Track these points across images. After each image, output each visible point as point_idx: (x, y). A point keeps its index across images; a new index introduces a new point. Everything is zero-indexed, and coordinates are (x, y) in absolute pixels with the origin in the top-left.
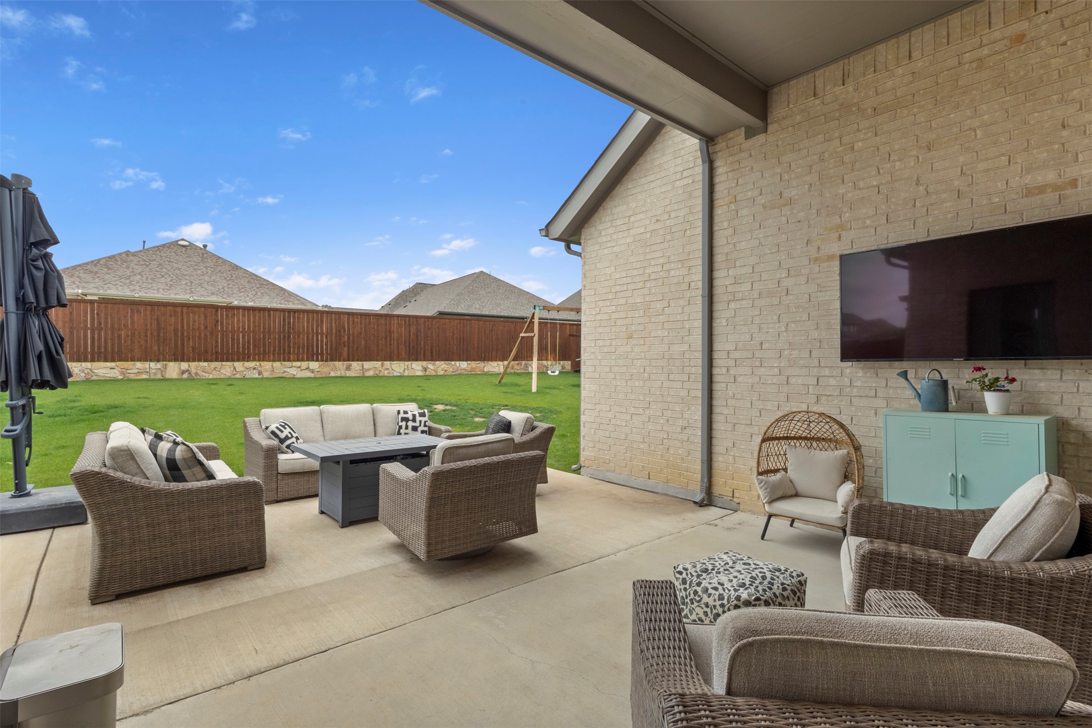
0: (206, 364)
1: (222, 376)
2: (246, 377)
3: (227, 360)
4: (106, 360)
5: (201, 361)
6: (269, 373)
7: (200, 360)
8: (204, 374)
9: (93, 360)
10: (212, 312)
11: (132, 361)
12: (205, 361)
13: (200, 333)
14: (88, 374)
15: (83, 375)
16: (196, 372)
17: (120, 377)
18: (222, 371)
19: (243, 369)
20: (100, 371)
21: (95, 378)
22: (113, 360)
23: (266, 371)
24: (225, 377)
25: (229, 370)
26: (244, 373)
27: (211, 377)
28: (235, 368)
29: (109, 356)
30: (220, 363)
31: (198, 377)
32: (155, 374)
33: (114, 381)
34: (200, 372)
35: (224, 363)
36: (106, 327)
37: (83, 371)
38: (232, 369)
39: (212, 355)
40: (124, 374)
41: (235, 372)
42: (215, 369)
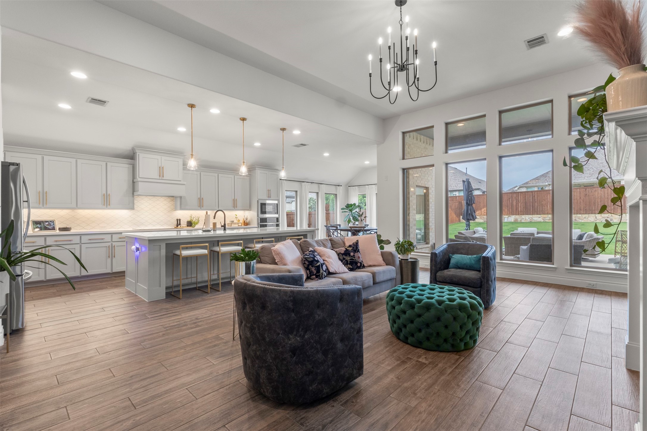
0: (580, 215)
1: (589, 221)
2: (603, 222)
3: (592, 213)
4: (537, 214)
5: (578, 214)
6: (617, 220)
7: (577, 214)
8: (579, 220)
9: (532, 214)
10: (583, 190)
11: (547, 214)
12: (580, 214)
13: (577, 201)
14: (531, 219)
15: (529, 220)
16: (575, 219)
17: (543, 221)
18: (589, 219)
19: (601, 218)
20: (535, 218)
21: (533, 221)
22: (540, 214)
23: (615, 219)
24: (591, 222)
25: (593, 218)
26: (602, 220)
27: (583, 221)
28: (596, 217)
29: (538, 213)
30: (588, 215)
31: (576, 221)
33: (540, 222)
34: (577, 219)
35: (590, 215)
36: (537, 201)
37: (529, 219)
38: (595, 218)
39: (583, 211)
40: (544, 220)
41: (596, 219)
42: (585, 218)
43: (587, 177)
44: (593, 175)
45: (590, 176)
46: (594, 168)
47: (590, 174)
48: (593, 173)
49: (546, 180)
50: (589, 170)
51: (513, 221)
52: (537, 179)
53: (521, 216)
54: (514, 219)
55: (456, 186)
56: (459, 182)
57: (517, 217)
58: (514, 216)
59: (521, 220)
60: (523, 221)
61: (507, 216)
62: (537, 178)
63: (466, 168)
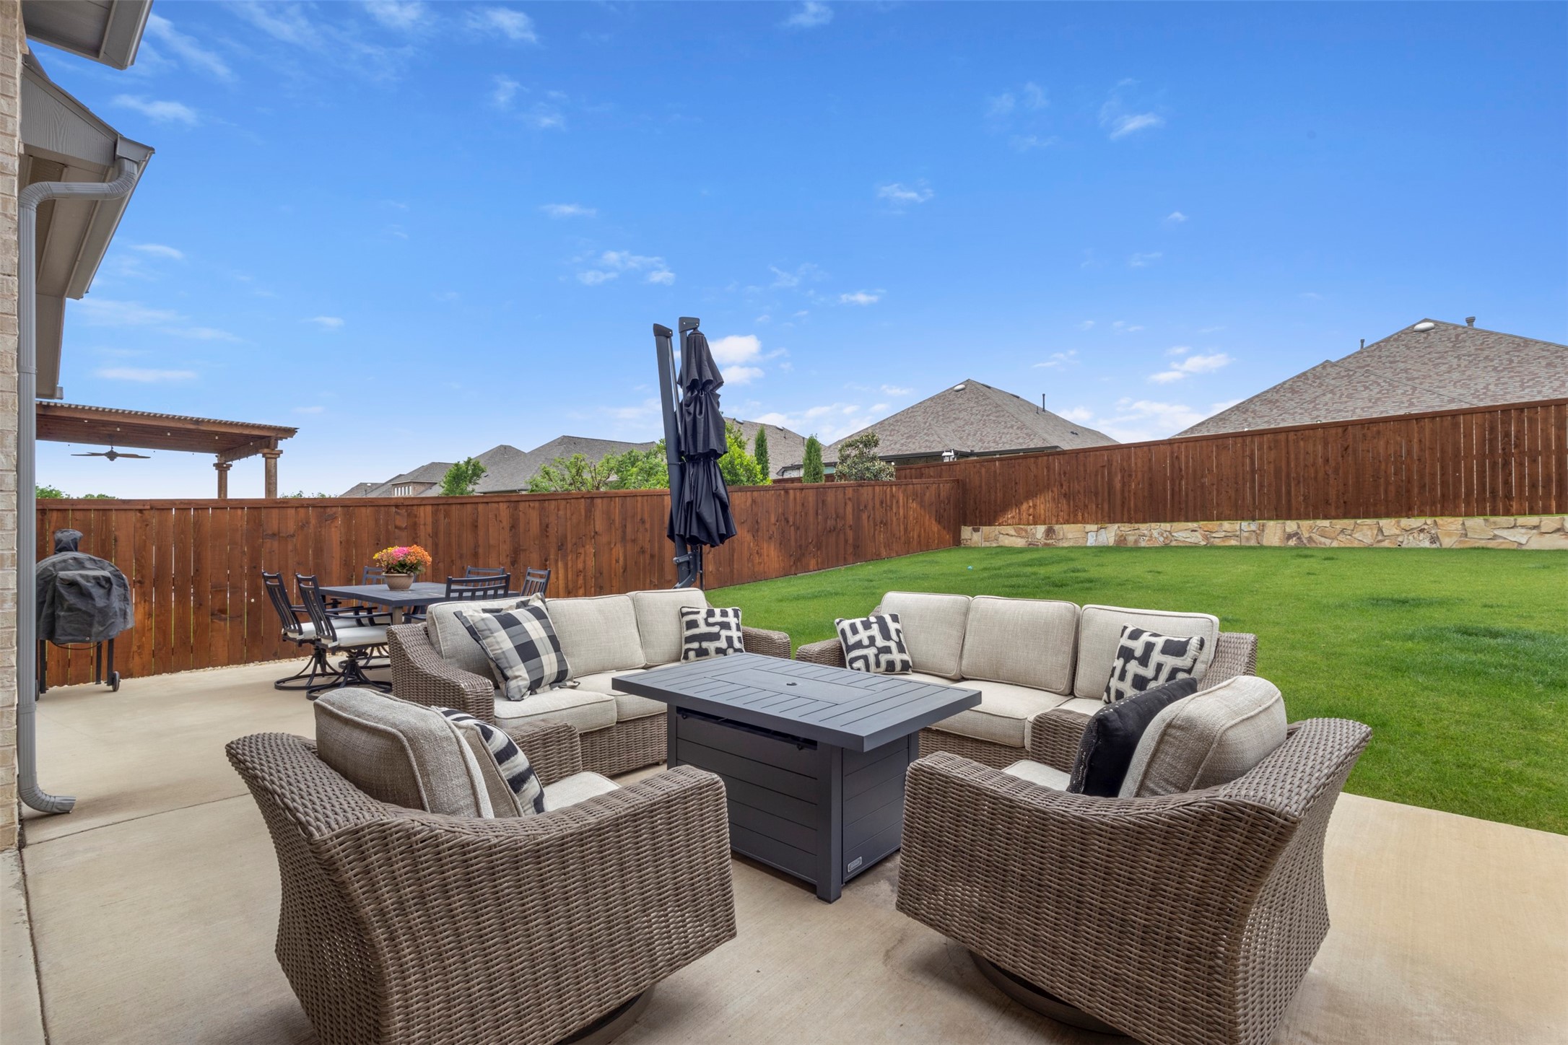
0: (1326, 523)
1: (1356, 544)
2: (1403, 546)
3: (1366, 516)
4: (1187, 520)
5: (1318, 518)
6: (1455, 539)
7: (1316, 517)
8: (1323, 540)
9: (1172, 521)
10: (1337, 433)
11: (1218, 520)
12: (1326, 517)
13: (1316, 472)
14: (1167, 538)
15: (1162, 539)
16: (1310, 537)
17: (1203, 543)
18: (1356, 535)
19: (1397, 532)
20: (1180, 534)
21: (1174, 543)
22: (1195, 520)
23: (1449, 534)
24: (1362, 545)
25: (1369, 533)
26: (1400, 539)
27: (1335, 544)
28: (1380, 530)
30: (1352, 521)
31: (1314, 545)
32: (1248, 539)
33: (1194, 547)
34: (1315, 536)
35: (1359, 521)
36: (1187, 474)
37: (1162, 535)
38: (1375, 532)
39: (1337, 508)
40: (1207, 539)
41: (1380, 538)
42: (1342, 531)
43: (1362, 409)
44: (1379, 403)
45: (1371, 404)
46: (1383, 384)
47: (1370, 401)
48: (1379, 396)
49: (1246, 420)
50: (1366, 388)
51: (1111, 542)
52: (1221, 420)
53: (1137, 526)
54: (1116, 535)
55: (995, 441)
56: (1005, 431)
57: (1126, 528)
58: (1116, 526)
59: (1136, 541)
60: (1143, 544)
61: (1094, 527)
62: (1221, 417)
63: (1044, 395)
